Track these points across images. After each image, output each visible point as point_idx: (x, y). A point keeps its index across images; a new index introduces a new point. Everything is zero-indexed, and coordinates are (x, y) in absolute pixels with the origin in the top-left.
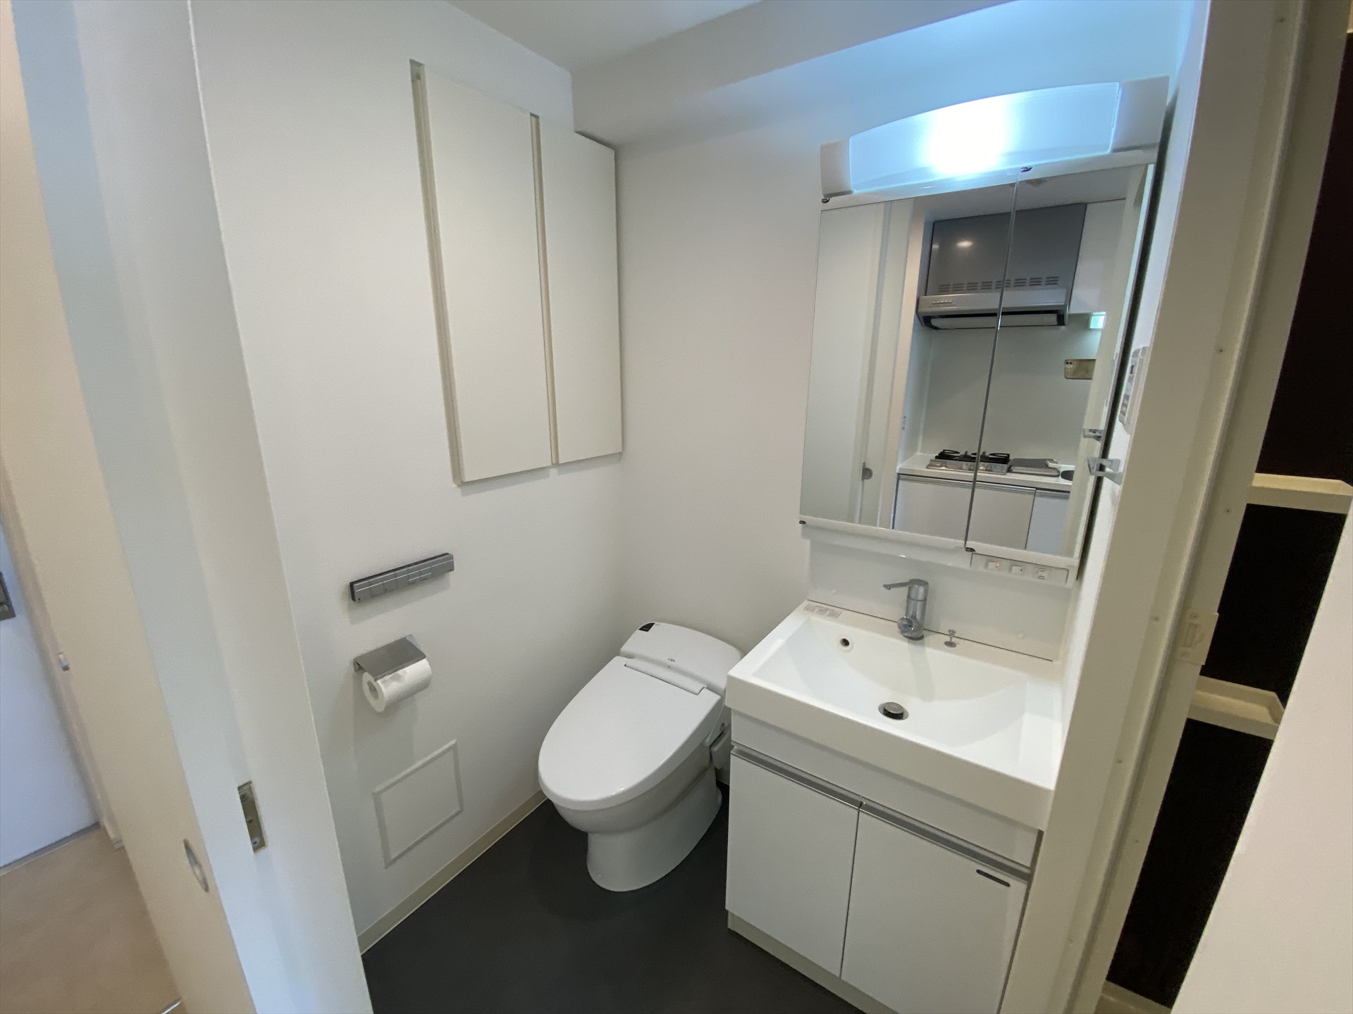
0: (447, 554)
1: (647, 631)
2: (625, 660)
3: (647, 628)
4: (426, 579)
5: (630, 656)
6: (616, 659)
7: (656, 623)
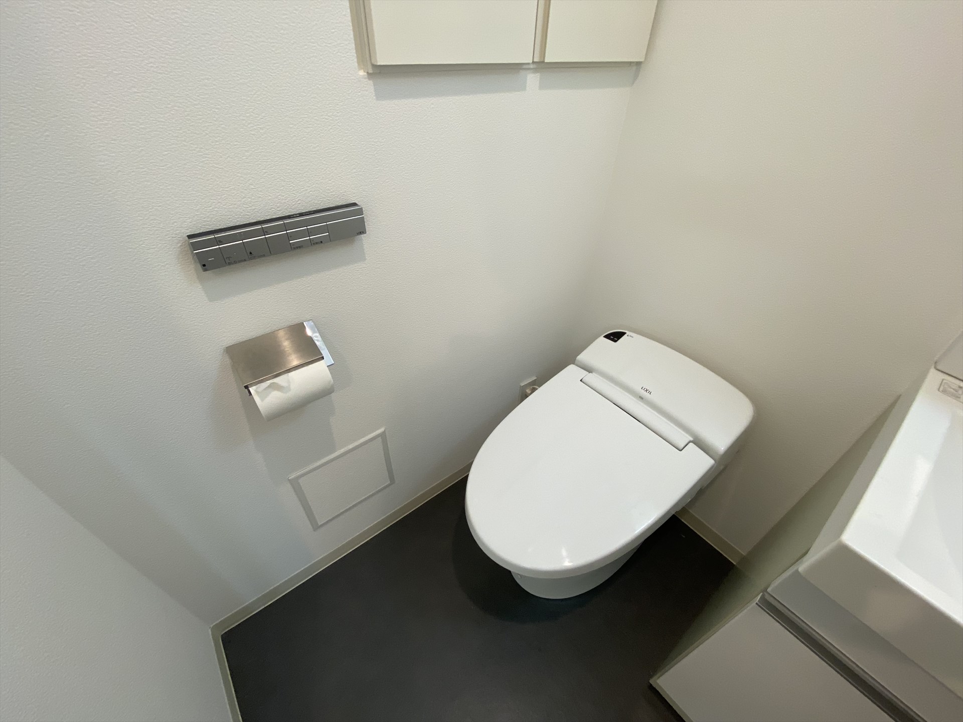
0: (355, 204)
1: (615, 341)
2: (583, 373)
3: (615, 337)
4: (320, 242)
5: (589, 370)
6: (571, 367)
7: (628, 333)
